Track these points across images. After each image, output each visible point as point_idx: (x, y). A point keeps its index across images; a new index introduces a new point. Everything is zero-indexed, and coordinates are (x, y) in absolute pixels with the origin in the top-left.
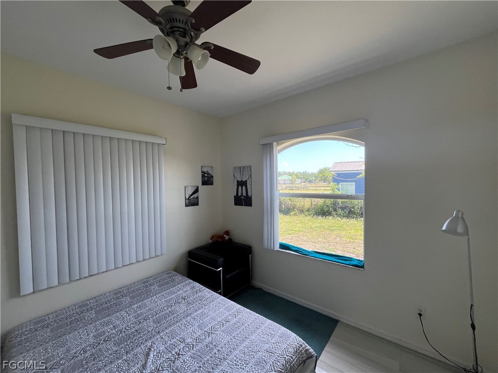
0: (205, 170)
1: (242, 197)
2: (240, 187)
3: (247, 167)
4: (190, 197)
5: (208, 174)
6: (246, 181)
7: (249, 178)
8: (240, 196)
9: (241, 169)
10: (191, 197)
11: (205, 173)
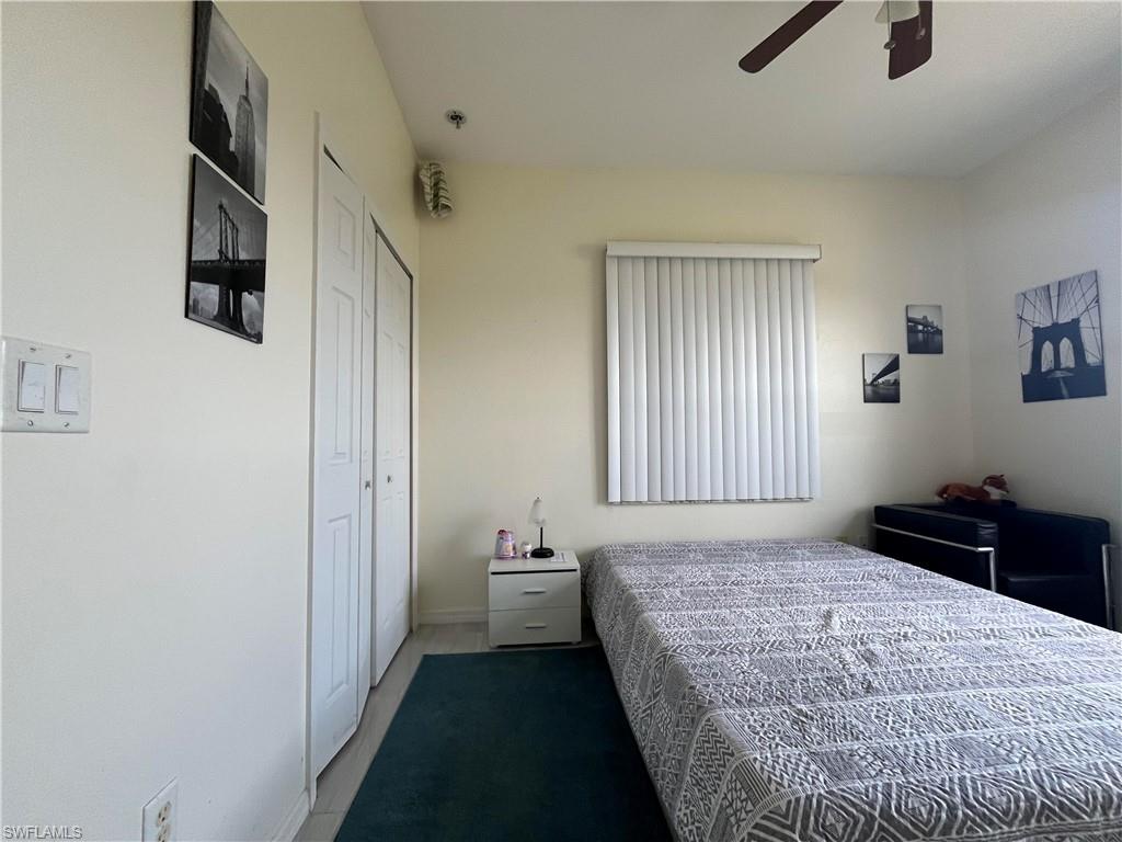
0: (916, 315)
1: (1058, 374)
2: (1048, 347)
3: (1079, 278)
4: (875, 380)
5: (925, 326)
6: (1076, 322)
7: (1087, 310)
8: (1050, 371)
9: (1052, 293)
10: (880, 381)
11: (917, 322)
